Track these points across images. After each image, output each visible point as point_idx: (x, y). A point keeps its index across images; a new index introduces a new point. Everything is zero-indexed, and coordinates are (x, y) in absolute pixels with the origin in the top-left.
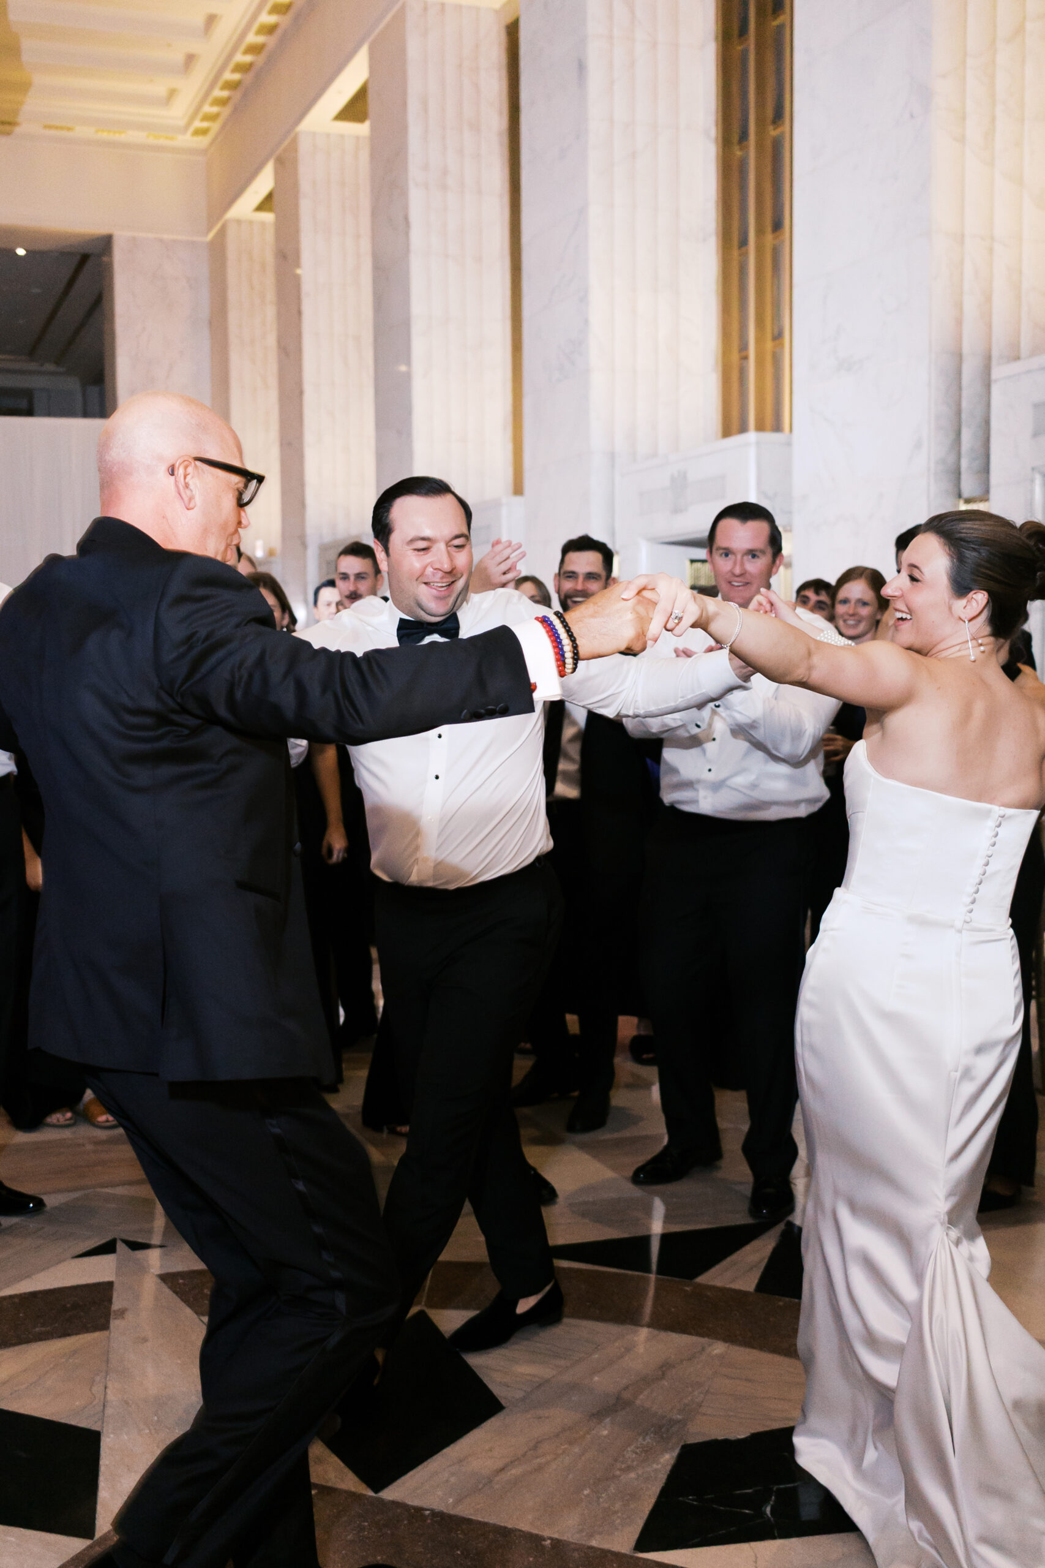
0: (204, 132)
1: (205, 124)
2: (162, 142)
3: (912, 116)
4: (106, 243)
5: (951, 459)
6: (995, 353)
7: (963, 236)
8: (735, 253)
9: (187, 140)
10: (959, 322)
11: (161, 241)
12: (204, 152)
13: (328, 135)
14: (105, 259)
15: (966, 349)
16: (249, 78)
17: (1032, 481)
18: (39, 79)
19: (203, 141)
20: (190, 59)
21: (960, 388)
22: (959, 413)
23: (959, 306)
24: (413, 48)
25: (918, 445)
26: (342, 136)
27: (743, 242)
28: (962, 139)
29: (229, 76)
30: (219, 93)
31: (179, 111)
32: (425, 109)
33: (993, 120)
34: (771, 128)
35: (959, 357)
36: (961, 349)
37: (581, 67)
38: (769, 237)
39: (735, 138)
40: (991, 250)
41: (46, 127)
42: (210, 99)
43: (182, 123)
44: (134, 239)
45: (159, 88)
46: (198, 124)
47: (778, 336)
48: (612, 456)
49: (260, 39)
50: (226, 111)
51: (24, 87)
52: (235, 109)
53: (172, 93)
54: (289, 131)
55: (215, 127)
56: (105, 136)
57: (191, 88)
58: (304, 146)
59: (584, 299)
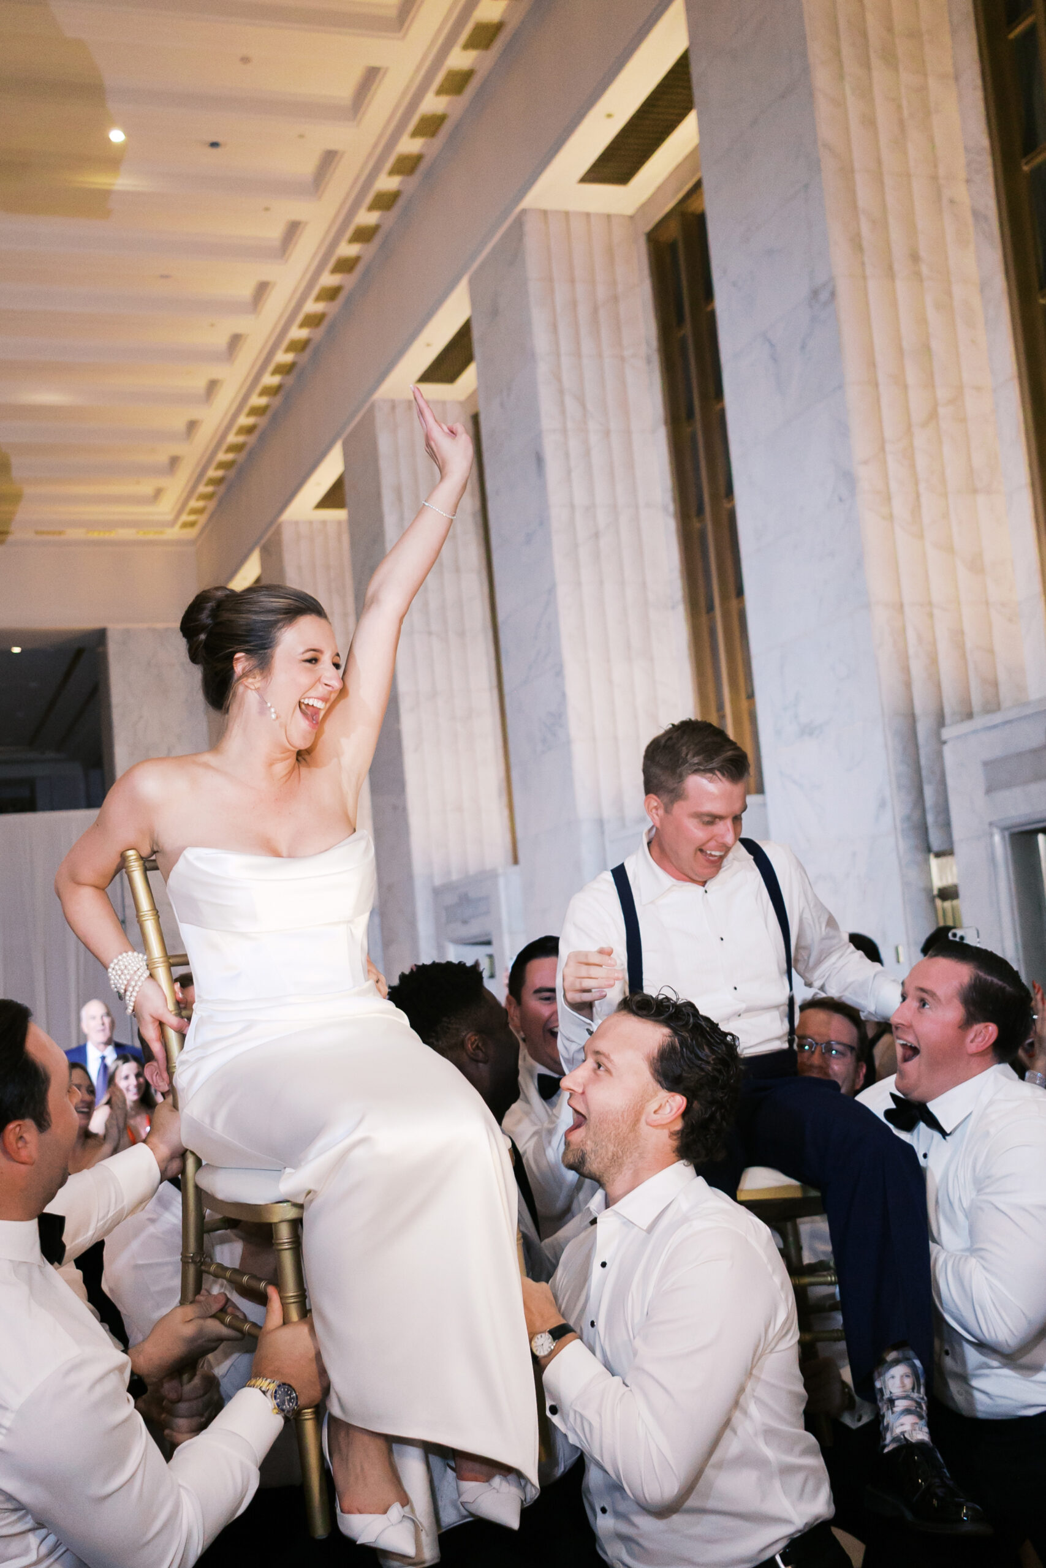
0: (192, 524)
1: (192, 518)
2: (151, 536)
3: (841, 500)
4: (100, 636)
5: (916, 816)
6: (947, 711)
7: (902, 606)
8: (704, 618)
9: (174, 533)
10: (908, 685)
11: (154, 630)
12: (192, 542)
13: (311, 523)
14: (100, 649)
15: (918, 710)
16: (232, 473)
17: (991, 835)
18: (28, 490)
19: (192, 532)
20: (174, 461)
21: (916, 746)
22: (918, 770)
23: (906, 670)
24: (384, 444)
25: (882, 805)
26: (324, 523)
27: (710, 608)
28: (891, 517)
29: (212, 473)
30: (203, 489)
31: (166, 507)
32: (400, 499)
33: (918, 496)
34: (725, 501)
35: (912, 718)
36: (912, 707)
37: (539, 460)
38: (734, 603)
39: (693, 511)
40: (931, 615)
41: (37, 533)
42: (196, 495)
43: (170, 517)
44: (127, 631)
45: (146, 488)
46: (185, 518)
47: (751, 696)
48: (600, 823)
49: (241, 439)
50: (212, 505)
51: (15, 498)
52: (220, 503)
53: (158, 493)
54: (271, 523)
55: (202, 519)
56: (95, 535)
57: (176, 487)
58: (287, 535)
59: (559, 672)
